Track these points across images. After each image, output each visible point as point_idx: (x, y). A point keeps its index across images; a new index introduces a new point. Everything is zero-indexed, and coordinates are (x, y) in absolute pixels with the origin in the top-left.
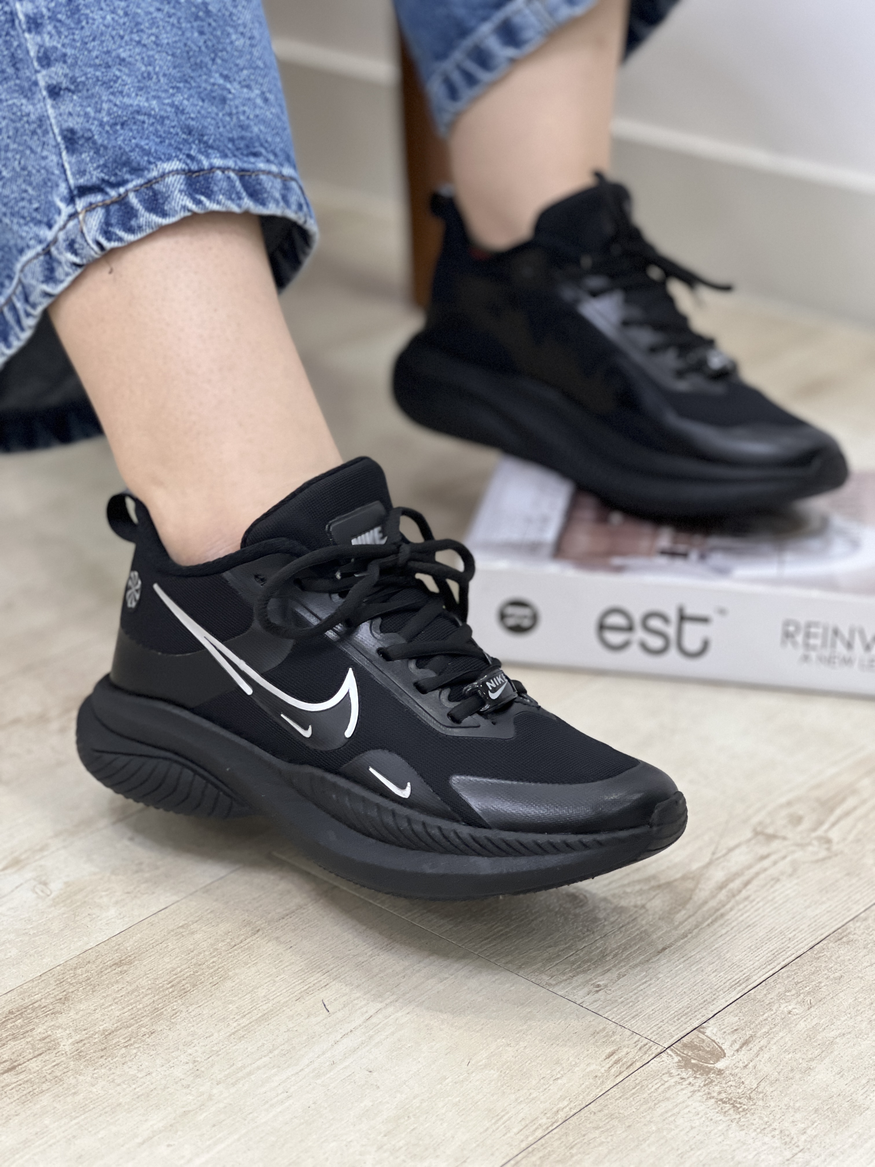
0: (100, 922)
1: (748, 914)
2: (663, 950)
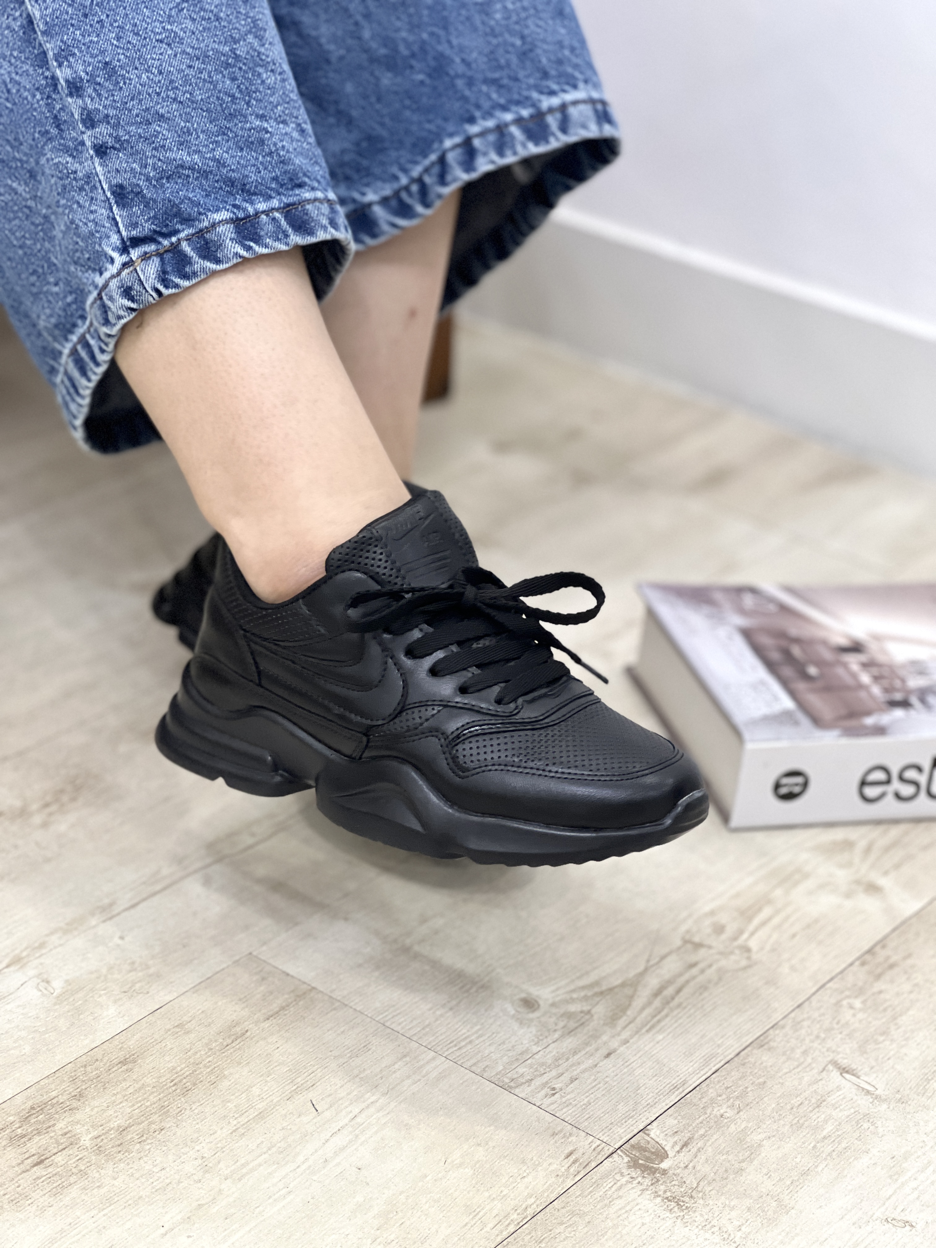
0: (103, 1021)
2: (608, 1055)
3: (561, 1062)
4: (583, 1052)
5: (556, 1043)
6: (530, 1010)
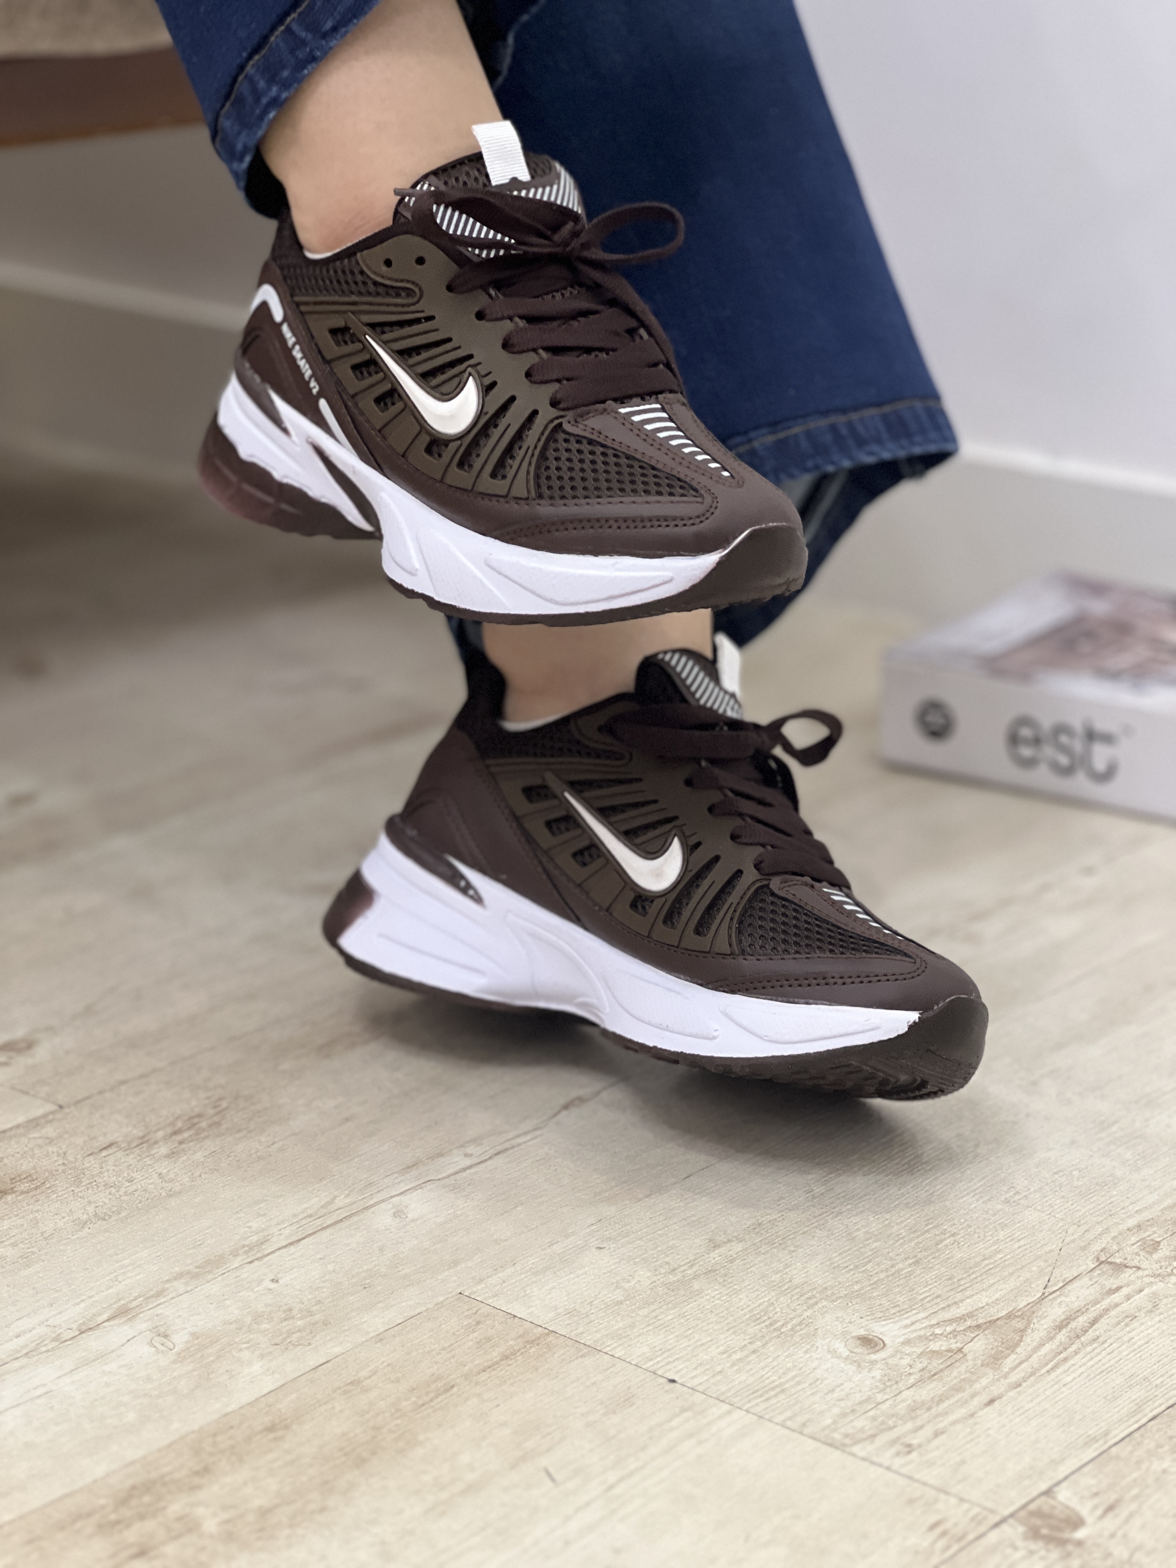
0: (242, 1380)
1: (1099, 1357)
2: (991, 1402)
3: (919, 1412)
4: (952, 1401)
5: (911, 1389)
6: (871, 1350)
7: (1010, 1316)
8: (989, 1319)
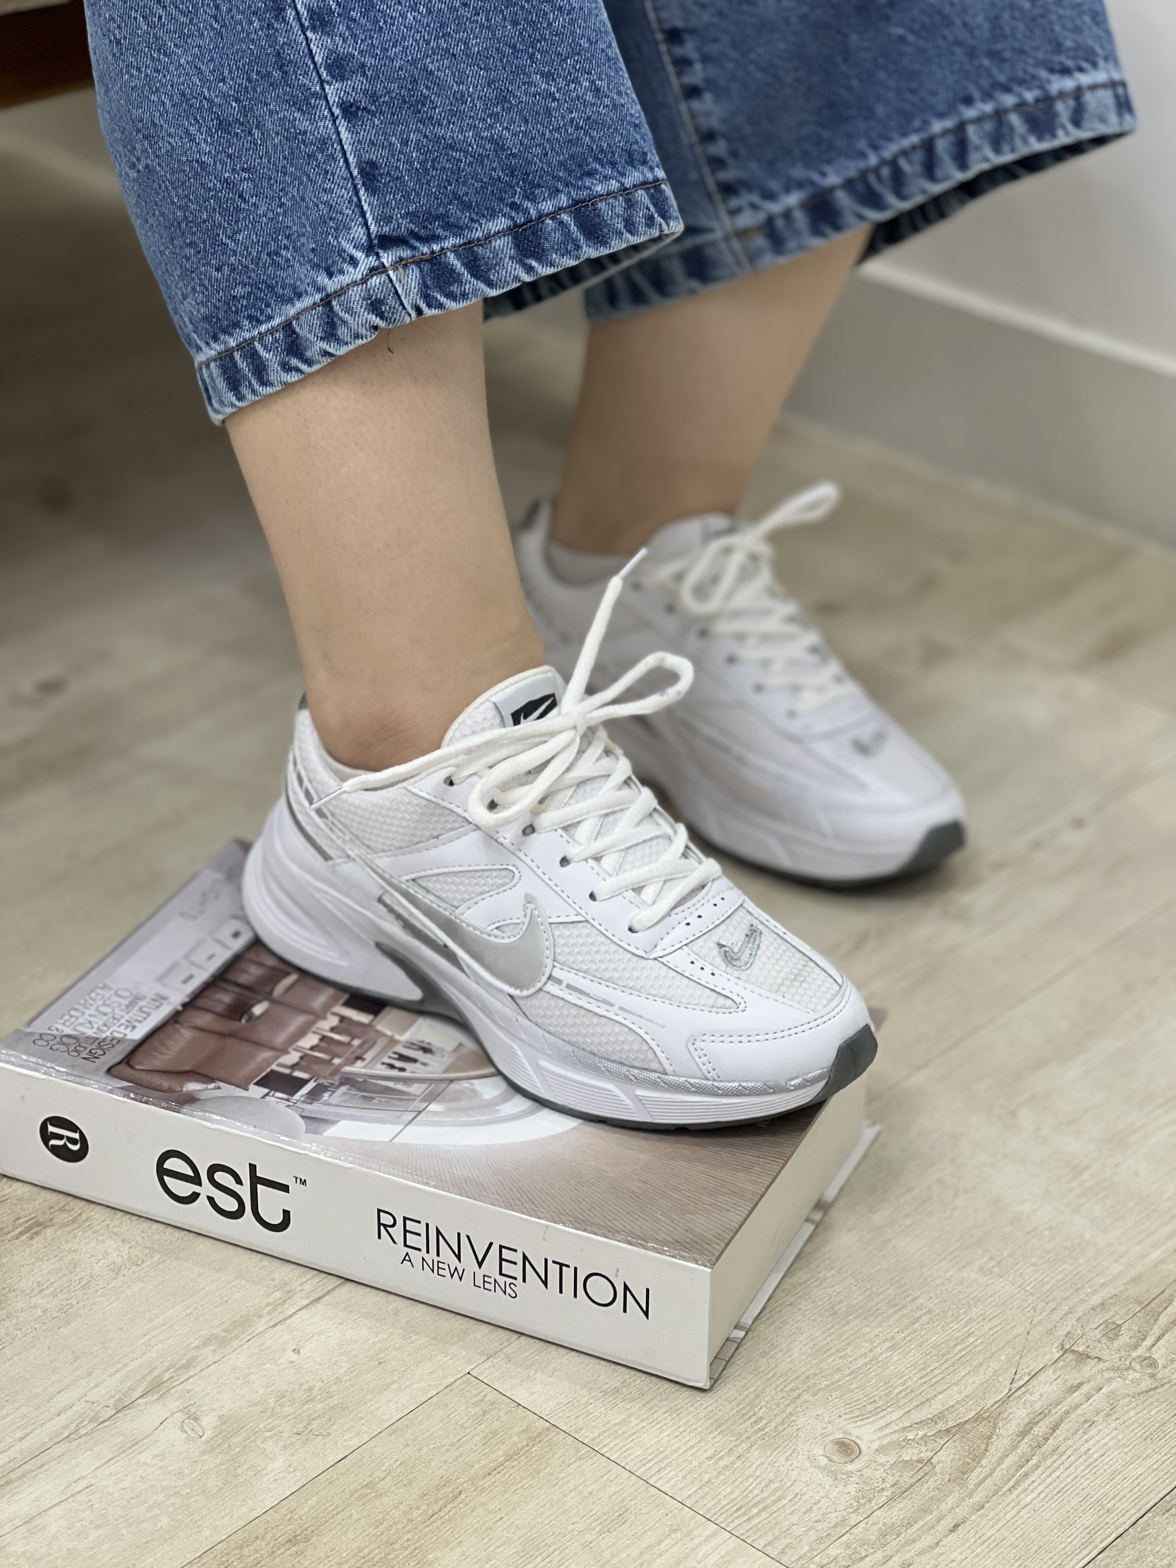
0: (266, 1478)
1: (1058, 1473)
2: (956, 1527)
3: (888, 1538)
4: (920, 1525)
5: (882, 1509)
6: (850, 1459)
7: (978, 1418)
8: (959, 1421)
